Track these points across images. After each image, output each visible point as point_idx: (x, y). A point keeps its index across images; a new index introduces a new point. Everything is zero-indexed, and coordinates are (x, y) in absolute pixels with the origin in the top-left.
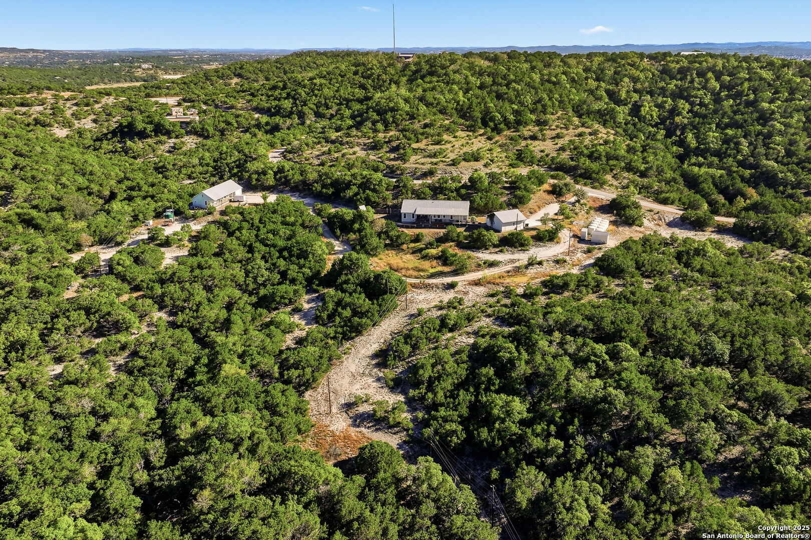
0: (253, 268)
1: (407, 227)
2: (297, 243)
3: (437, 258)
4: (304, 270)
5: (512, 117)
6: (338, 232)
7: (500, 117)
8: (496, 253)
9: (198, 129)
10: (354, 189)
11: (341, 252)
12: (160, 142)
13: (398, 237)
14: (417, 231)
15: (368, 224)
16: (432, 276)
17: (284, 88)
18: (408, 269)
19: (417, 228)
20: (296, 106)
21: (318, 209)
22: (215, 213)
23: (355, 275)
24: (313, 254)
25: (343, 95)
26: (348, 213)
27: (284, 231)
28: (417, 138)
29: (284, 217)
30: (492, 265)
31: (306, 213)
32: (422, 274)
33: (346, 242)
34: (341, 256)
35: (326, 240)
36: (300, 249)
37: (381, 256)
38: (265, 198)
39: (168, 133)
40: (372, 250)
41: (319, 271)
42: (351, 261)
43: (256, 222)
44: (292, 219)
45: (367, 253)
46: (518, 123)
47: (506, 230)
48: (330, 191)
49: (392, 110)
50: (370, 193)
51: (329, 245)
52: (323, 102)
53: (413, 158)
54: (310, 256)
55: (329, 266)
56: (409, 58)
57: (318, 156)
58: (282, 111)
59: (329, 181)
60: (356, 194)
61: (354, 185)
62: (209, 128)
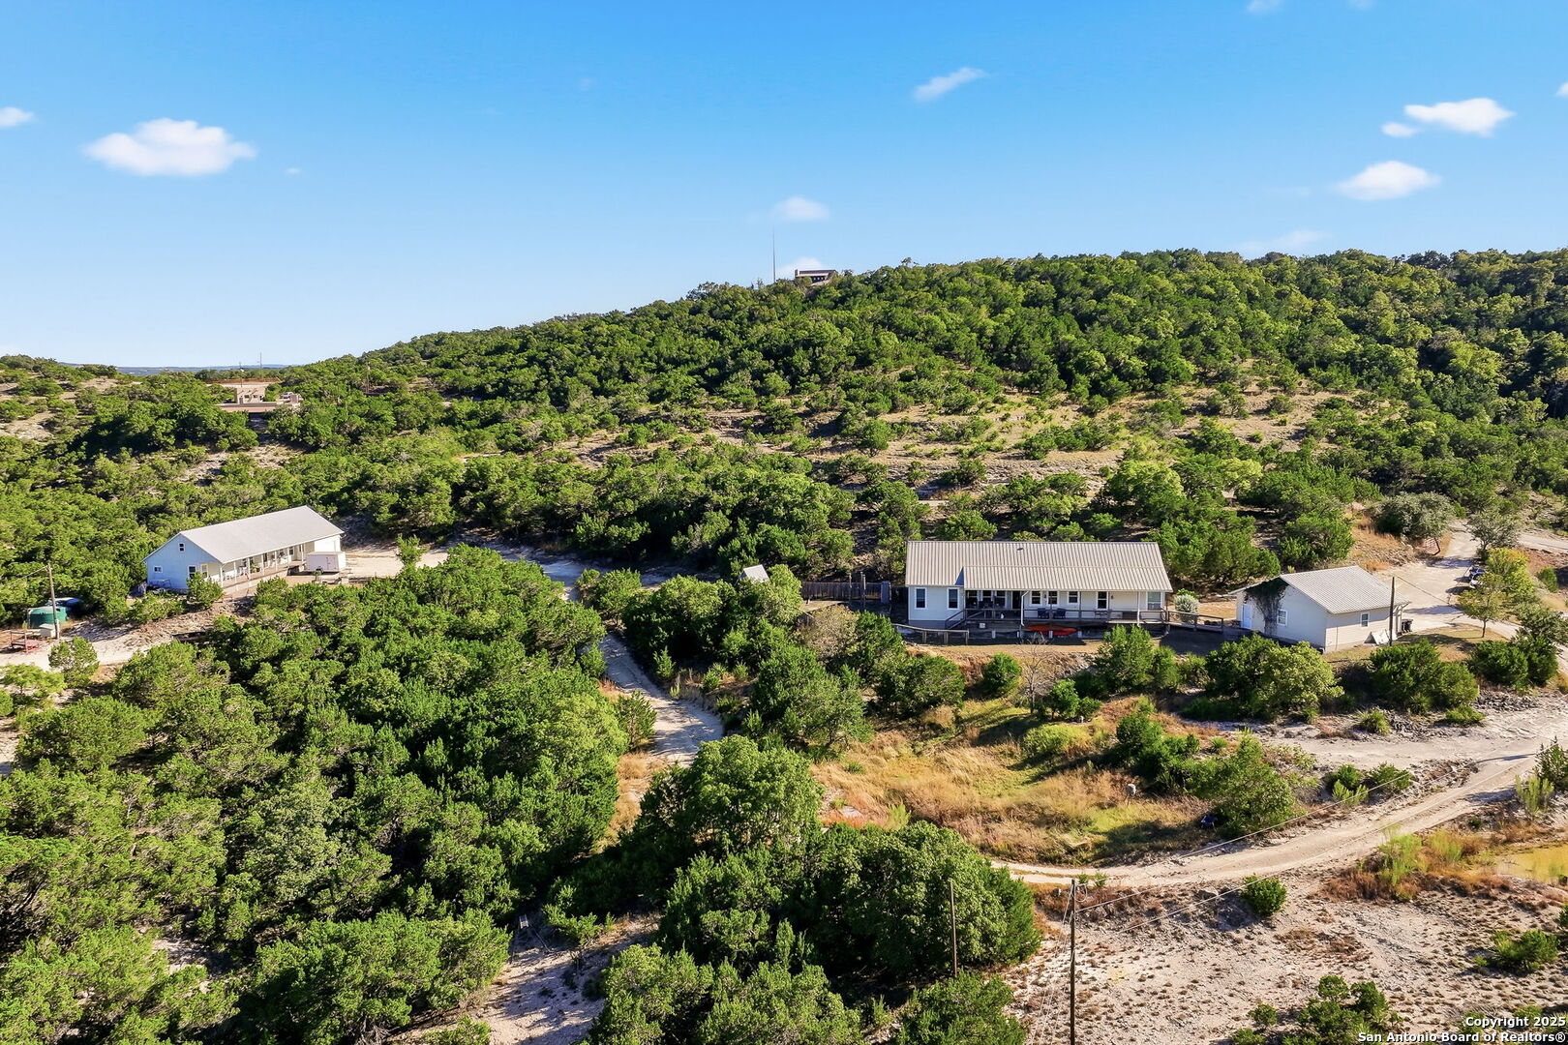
0: (270, 821)
1: (935, 640)
2: (496, 704)
3: (1108, 760)
4: (511, 827)
5: (1137, 364)
6: (665, 663)
7: (1103, 360)
8: (1349, 735)
9: (293, 430)
10: (717, 523)
11: (677, 741)
12: (186, 460)
13: (916, 673)
14: (984, 653)
15: (779, 631)
16: (1121, 847)
17: (524, 347)
18: (991, 817)
19: (972, 643)
20: (549, 376)
21: (590, 591)
22: (216, 606)
23: (763, 855)
24: (560, 752)
25: (666, 353)
26: (700, 595)
27: (447, 658)
28: (893, 399)
29: (462, 613)
30: (1379, 787)
31: (543, 600)
32: (1072, 839)
33: (702, 700)
34: (683, 760)
35: (614, 694)
36: (501, 731)
37: (849, 757)
38: (408, 559)
39: (211, 440)
40: (810, 729)
41: (581, 830)
42: (735, 779)
43: (354, 631)
44: (492, 618)
45: (792, 741)
46: (1157, 376)
47: (1346, 642)
48: (637, 531)
49: (807, 344)
50: (776, 531)
51: (624, 710)
52: (617, 368)
53: (895, 446)
54: (546, 761)
55: (628, 804)
56: (821, 278)
57: (598, 450)
58: (512, 390)
59: (631, 506)
60: (725, 539)
61: (717, 508)
62: (318, 427)
